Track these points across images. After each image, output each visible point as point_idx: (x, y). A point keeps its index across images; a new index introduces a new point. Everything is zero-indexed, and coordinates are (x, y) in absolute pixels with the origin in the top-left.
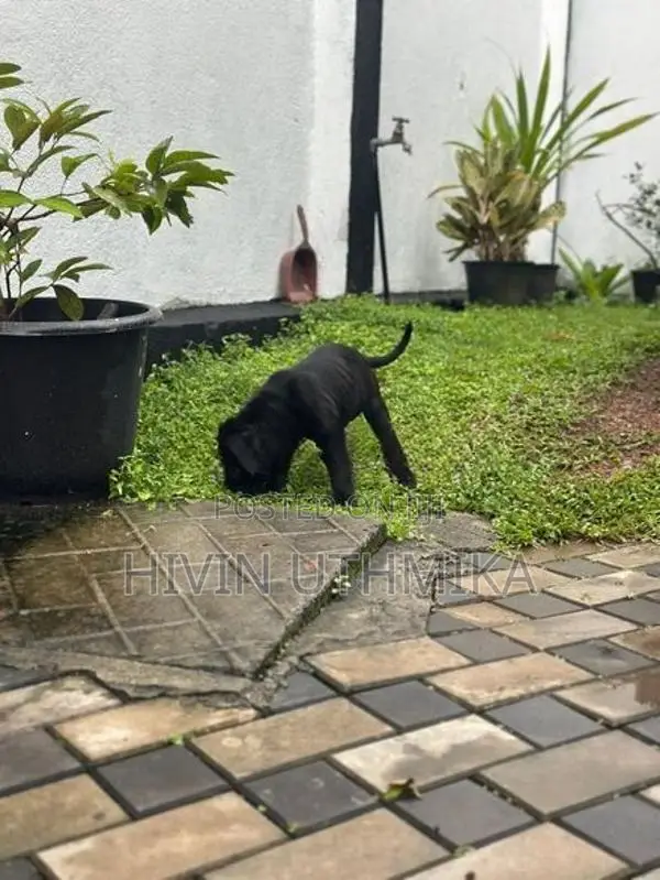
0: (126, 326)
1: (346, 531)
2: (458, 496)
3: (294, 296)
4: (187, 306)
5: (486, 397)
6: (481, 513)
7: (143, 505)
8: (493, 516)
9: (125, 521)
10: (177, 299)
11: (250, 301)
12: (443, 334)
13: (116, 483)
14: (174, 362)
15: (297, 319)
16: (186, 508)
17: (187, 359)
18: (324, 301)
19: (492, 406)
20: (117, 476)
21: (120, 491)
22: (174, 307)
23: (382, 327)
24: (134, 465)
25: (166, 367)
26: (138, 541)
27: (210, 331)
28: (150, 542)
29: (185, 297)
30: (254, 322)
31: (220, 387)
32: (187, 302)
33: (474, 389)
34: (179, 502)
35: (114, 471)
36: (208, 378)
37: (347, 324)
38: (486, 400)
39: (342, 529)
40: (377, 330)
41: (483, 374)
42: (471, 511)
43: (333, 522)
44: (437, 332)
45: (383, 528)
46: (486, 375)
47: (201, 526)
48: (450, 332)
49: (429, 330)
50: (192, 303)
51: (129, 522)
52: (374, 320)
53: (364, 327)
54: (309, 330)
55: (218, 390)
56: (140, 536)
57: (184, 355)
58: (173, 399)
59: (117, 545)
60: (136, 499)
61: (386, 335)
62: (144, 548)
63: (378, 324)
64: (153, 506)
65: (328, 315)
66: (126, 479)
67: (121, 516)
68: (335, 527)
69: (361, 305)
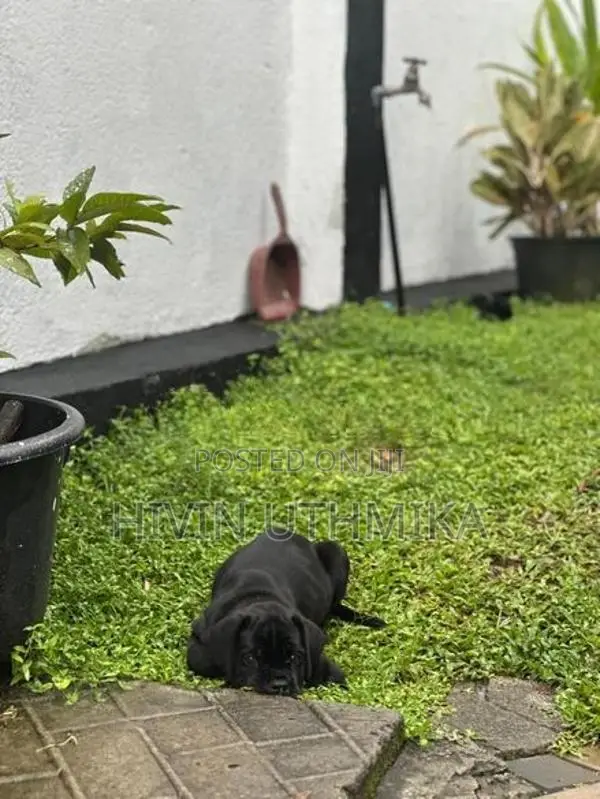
0: (35, 452)
1: (346, 737)
2: (505, 652)
3: (269, 311)
4: (117, 343)
5: (543, 481)
6: (538, 680)
7: (59, 696)
8: (556, 684)
9: (34, 726)
10: (104, 335)
11: (206, 323)
12: (482, 369)
13: (20, 665)
14: (99, 439)
15: (273, 352)
16: (120, 699)
17: (118, 432)
18: (313, 313)
19: (552, 496)
20: (21, 654)
21: (27, 676)
22: (98, 347)
23: (395, 358)
24: (46, 636)
25: (88, 448)
26: (53, 762)
27: (151, 386)
28: (71, 765)
29: (112, 333)
30: (214, 366)
31: (166, 481)
32: (117, 338)
33: (526, 467)
34: (110, 688)
35: (18, 648)
36: (148, 464)
37: (345, 353)
38: (543, 488)
39: (341, 731)
40: (387, 365)
41: (539, 441)
42: (525, 675)
43: (329, 719)
44: (472, 364)
45: (400, 727)
46: (544, 443)
47: (141, 730)
48: (492, 365)
49: (462, 362)
50: (123, 339)
51: (41, 728)
52: (384, 348)
53: (370, 359)
54: (292, 368)
55: (163, 486)
56: (57, 754)
57: (114, 427)
58: (100, 503)
59: (22, 771)
60: (49, 685)
61: (400, 371)
62: (62, 776)
63: (390, 353)
64: (73, 698)
65: (317, 342)
66: (35, 655)
67: (27, 716)
68: (331, 729)
69: (366, 320)
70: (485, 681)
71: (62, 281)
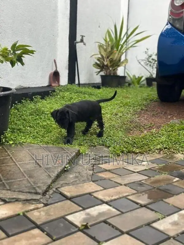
0: (6, 94)
1: (69, 152)
3: (53, 85)
4: (23, 87)
5: (107, 113)
6: (106, 146)
7: (10, 145)
8: (109, 147)
9: (5, 150)
10: (20, 86)
11: (41, 86)
12: (95, 96)
13: (3, 139)
14: (19, 104)
15: (54, 91)
16: (23, 146)
17: (23, 103)
18: (62, 86)
19: (108, 116)
20: (3, 137)
21: (4, 141)
22: (19, 88)
23: (78, 93)
24: (8, 134)
25: (17, 105)
26: (9, 155)
27: (30, 95)
28: (13, 156)
29: (22, 85)
30: (42, 92)
31: (32, 111)
32: (23, 86)
34: (21, 144)
35: (2, 136)
36: (29, 108)
37: (68, 93)
38: (107, 114)
39: (67, 151)
41: (106, 107)
43: (65, 149)
44: (93, 95)
45: (79, 151)
46: (107, 107)
47: (27, 151)
48: (97, 95)
49: (91, 95)
50: (24, 87)
51: (7, 150)
52: (76, 92)
53: (73, 93)
54: (58, 94)
55: (32, 112)
56: (10, 154)
57: (22, 101)
58: (19, 114)
59: (3, 157)
60: (8, 144)
61: (79, 96)
62: (11, 158)
63: (77, 92)
64: (13, 145)
65: (63, 90)
66: (6, 138)
67: (4, 148)
68: (65, 151)
69: (72, 87)
70: (95, 146)
71: (11, 67)
